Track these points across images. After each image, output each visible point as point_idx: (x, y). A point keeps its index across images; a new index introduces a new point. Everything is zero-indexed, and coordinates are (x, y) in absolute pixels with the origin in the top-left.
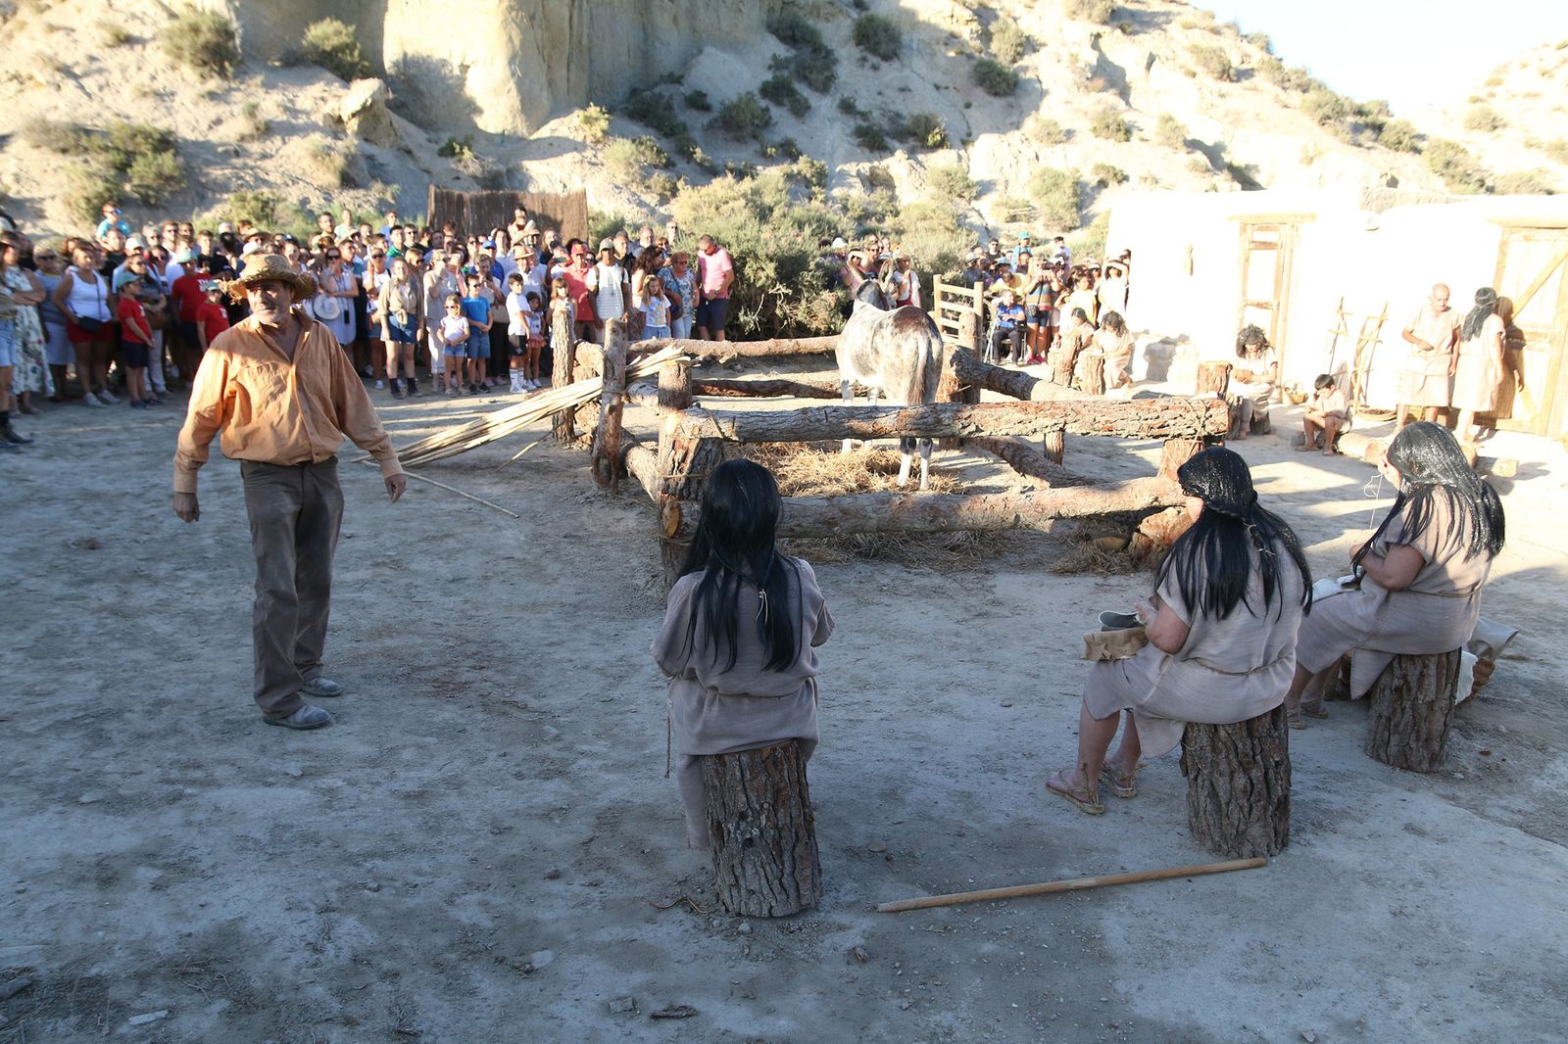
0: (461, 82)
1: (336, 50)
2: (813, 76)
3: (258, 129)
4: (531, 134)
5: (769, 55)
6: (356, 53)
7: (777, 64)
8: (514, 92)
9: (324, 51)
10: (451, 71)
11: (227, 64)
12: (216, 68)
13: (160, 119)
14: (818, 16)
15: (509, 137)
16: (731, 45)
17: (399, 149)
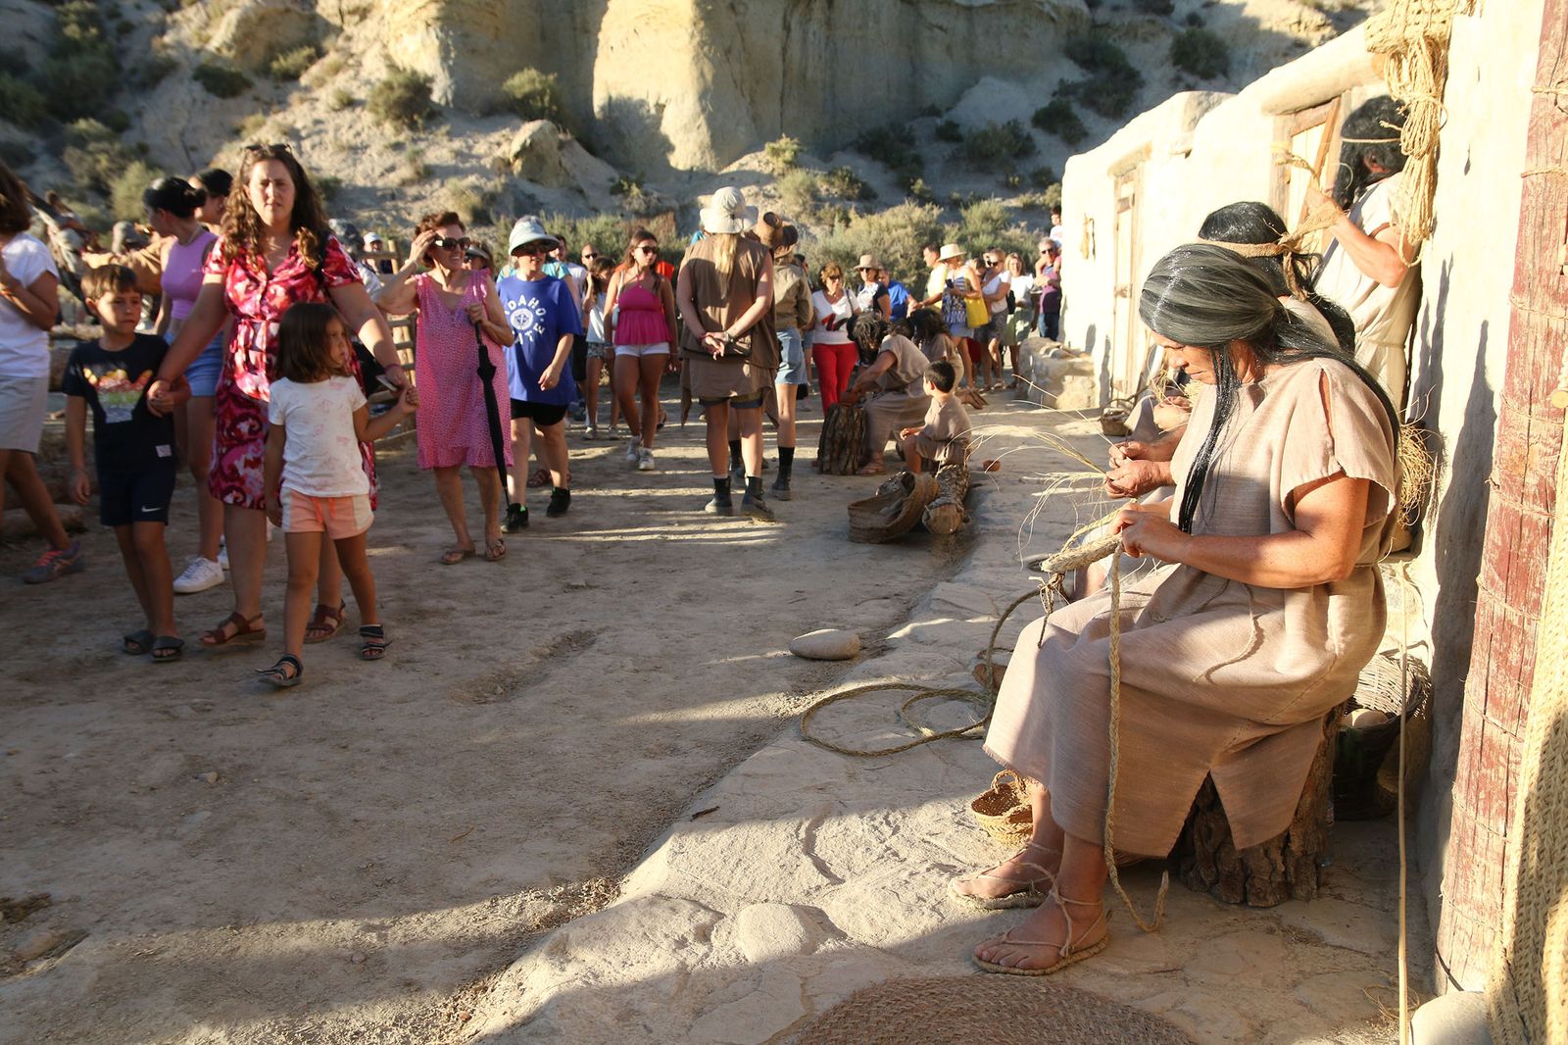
0: (658, 120)
1: (528, 97)
2: (1102, 100)
3: (418, 173)
4: (720, 169)
5: (1056, 81)
6: (547, 99)
7: (1065, 89)
8: (704, 128)
9: (515, 99)
10: (648, 111)
11: (416, 117)
12: (406, 121)
13: (343, 169)
14: (1136, 36)
15: (697, 173)
16: (1015, 74)
17: (571, 189)
